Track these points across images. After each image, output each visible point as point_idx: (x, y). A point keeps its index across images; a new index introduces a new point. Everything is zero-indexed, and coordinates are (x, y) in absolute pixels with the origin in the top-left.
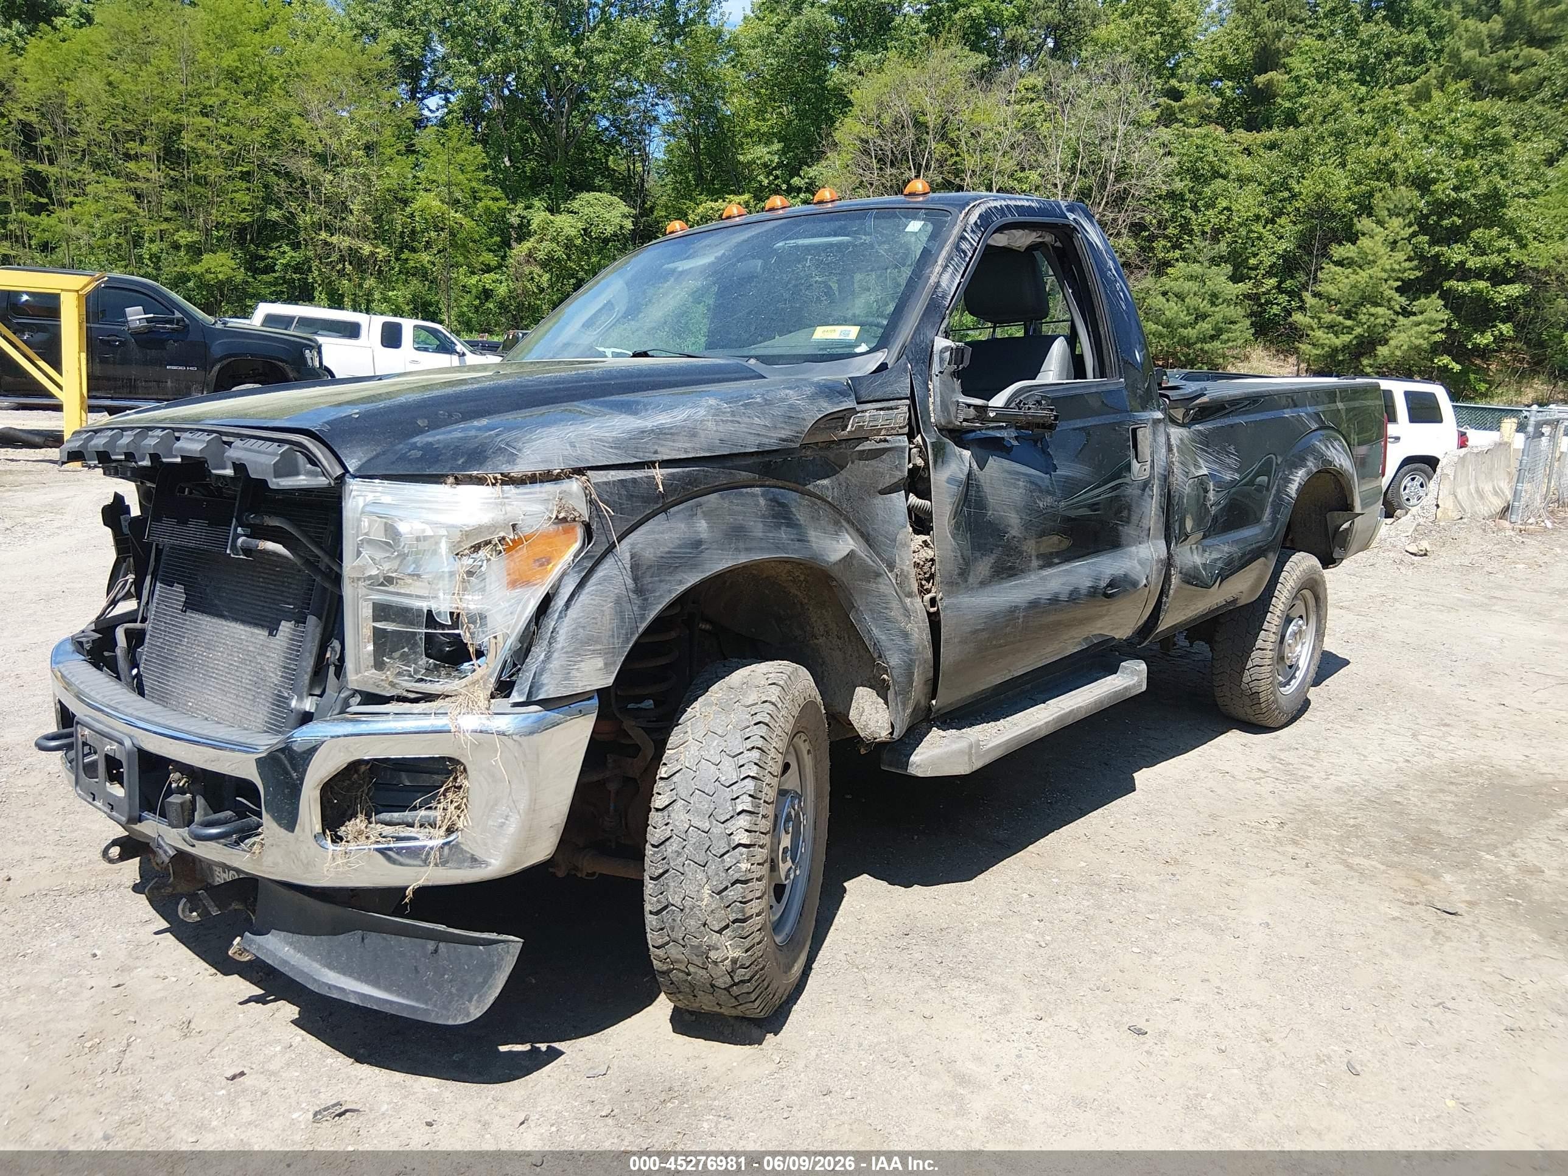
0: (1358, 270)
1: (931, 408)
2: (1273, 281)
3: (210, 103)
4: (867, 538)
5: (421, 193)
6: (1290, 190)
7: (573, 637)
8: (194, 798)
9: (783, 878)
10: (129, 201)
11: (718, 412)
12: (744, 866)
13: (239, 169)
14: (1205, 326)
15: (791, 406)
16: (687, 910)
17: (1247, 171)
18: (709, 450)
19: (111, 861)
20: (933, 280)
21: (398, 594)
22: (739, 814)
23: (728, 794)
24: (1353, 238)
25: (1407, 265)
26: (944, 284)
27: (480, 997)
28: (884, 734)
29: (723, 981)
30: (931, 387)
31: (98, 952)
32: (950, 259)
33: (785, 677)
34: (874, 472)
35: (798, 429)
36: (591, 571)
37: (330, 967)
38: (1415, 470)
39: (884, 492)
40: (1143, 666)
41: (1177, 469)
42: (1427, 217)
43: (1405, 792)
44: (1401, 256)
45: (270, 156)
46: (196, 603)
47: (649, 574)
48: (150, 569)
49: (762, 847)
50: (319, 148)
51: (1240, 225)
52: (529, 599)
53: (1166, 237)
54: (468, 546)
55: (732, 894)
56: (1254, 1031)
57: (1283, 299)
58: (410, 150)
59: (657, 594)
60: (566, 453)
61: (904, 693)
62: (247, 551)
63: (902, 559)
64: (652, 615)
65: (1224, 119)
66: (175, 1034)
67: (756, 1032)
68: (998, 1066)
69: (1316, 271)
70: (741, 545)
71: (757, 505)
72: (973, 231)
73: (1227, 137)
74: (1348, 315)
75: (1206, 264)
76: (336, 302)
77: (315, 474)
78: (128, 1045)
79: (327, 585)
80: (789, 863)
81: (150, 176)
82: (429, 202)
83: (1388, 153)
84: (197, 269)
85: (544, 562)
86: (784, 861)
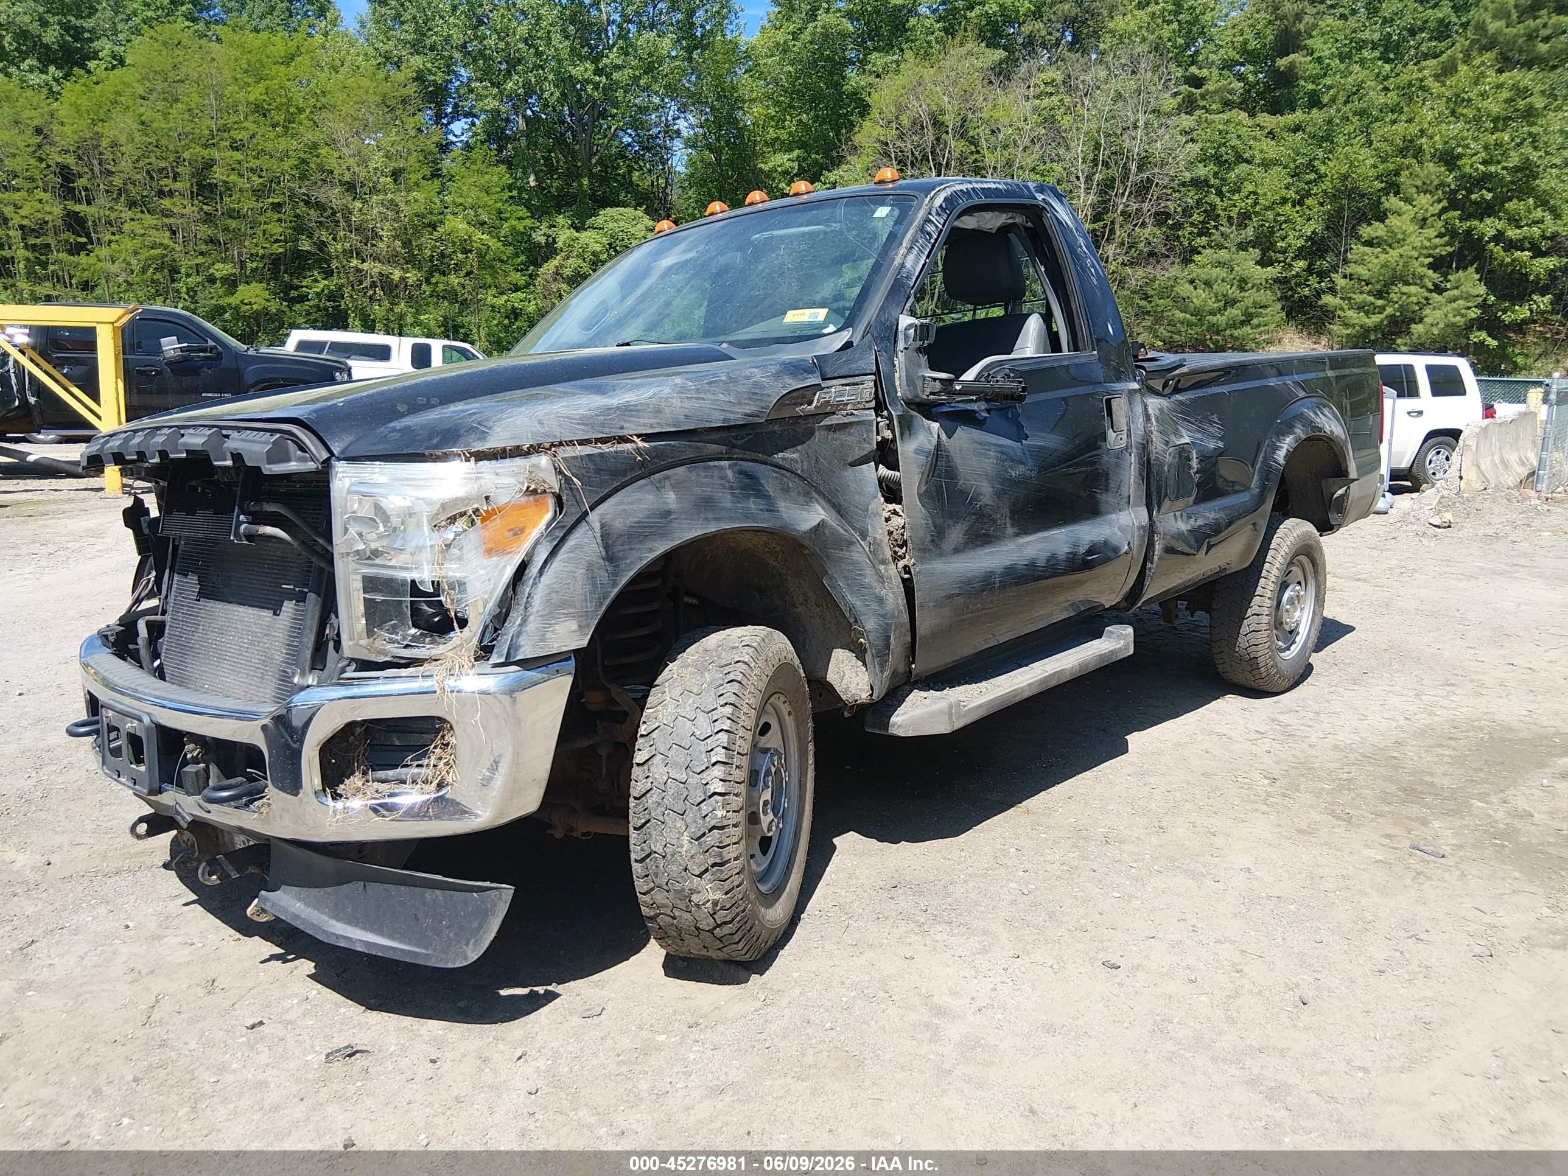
0: (1388, 249)
1: (897, 383)
2: (1302, 264)
3: (240, 137)
4: (838, 508)
5: (449, 217)
6: (1316, 172)
7: (548, 601)
8: (208, 767)
9: (766, 830)
10: (165, 237)
11: (683, 390)
12: (720, 813)
13: (270, 200)
14: (1235, 312)
15: (755, 383)
16: (669, 857)
17: (1271, 155)
18: (674, 426)
19: (139, 837)
20: (898, 261)
21: (383, 566)
22: (714, 765)
23: (703, 747)
24: (1382, 217)
25: (1438, 241)
26: (909, 264)
27: (476, 941)
28: (864, 696)
29: (706, 924)
30: (896, 363)
31: (131, 924)
32: (914, 241)
33: (758, 639)
34: (842, 445)
35: (764, 405)
36: (563, 540)
37: (337, 918)
38: (1440, 443)
39: (854, 464)
40: (1130, 630)
41: (1156, 438)
42: (1454, 192)
43: (1402, 748)
44: (1431, 233)
45: (300, 187)
46: (209, 592)
47: (619, 542)
48: (169, 564)
49: (736, 795)
50: (347, 177)
51: (1267, 209)
52: (505, 566)
53: (1192, 224)
54: (444, 518)
55: (712, 839)
56: (1226, 963)
57: (1313, 281)
58: (436, 174)
59: (628, 561)
60: (534, 430)
61: (883, 654)
62: (250, 537)
63: (874, 528)
64: (624, 581)
65: (1247, 104)
66: (201, 991)
67: (743, 973)
68: (973, 998)
69: (1346, 251)
70: (710, 515)
71: (724, 478)
72: (938, 214)
73: (1249, 122)
74: (1379, 294)
75: (1233, 249)
76: (369, 326)
77: (304, 460)
78: (157, 1001)
79: (323, 565)
80: (771, 816)
81: (185, 211)
82: (457, 225)
83: (1414, 129)
84: (233, 300)
85: (518, 532)
86: (765, 813)
